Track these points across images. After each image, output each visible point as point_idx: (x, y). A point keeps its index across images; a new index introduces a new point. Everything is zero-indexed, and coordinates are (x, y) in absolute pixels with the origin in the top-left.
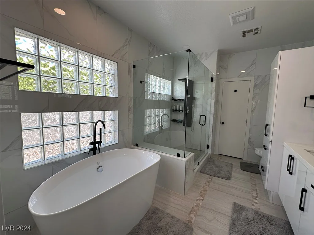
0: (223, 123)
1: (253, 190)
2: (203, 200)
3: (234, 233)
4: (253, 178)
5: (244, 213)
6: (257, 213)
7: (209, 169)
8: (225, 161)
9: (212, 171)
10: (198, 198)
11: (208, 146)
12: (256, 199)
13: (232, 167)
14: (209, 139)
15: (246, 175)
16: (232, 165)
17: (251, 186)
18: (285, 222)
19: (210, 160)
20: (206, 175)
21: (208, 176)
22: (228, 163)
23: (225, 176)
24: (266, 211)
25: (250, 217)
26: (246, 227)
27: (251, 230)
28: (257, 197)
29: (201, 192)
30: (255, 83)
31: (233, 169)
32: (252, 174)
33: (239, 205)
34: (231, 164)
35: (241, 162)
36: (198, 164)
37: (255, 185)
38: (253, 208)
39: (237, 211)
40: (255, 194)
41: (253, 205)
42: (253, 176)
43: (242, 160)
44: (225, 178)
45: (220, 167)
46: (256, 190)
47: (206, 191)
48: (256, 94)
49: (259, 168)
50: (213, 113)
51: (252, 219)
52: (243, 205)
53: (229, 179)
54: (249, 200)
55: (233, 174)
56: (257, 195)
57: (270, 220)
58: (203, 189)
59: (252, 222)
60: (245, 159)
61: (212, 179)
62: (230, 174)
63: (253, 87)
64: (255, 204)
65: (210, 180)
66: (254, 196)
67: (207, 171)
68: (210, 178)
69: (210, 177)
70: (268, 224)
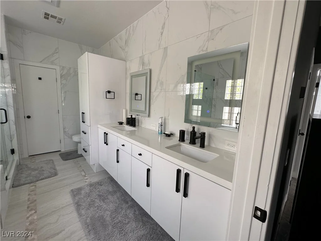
0: (29, 117)
1: (81, 171)
2: (36, 212)
3: (82, 211)
4: (76, 163)
5: (83, 192)
6: (91, 185)
7: (26, 178)
8: (42, 160)
9: (31, 178)
10: (28, 216)
11: (13, 151)
12: (86, 176)
13: (53, 163)
14: (11, 141)
15: (70, 163)
16: (52, 160)
17: (78, 169)
18: (107, 178)
19: (19, 168)
20: (26, 185)
21: (28, 185)
22: (47, 160)
23: (50, 174)
24: (95, 180)
25: (88, 191)
26: (88, 200)
27: (92, 198)
28: (86, 174)
29: (28, 207)
30: (61, 73)
31: (55, 163)
32: (74, 160)
33: (76, 189)
34: (50, 160)
35: (59, 154)
36: (7, 179)
37: (80, 166)
38: (87, 183)
39: (77, 194)
40: (83, 174)
41: (86, 182)
42: (76, 161)
43: (60, 152)
44: (51, 176)
45: (40, 168)
46: (83, 170)
47: (35, 201)
48: (64, 84)
49: (77, 152)
50: (13, 105)
51: (90, 191)
52: (79, 186)
53: (56, 174)
54: (81, 180)
55: (58, 168)
56: (85, 173)
57: (100, 184)
58: (29, 203)
59: (91, 193)
60: (63, 150)
61: (35, 186)
62: (55, 169)
63: (60, 77)
64: (87, 181)
65: (33, 187)
66: (83, 175)
67: (24, 180)
68: (32, 186)
69: (32, 184)
70: (100, 187)
